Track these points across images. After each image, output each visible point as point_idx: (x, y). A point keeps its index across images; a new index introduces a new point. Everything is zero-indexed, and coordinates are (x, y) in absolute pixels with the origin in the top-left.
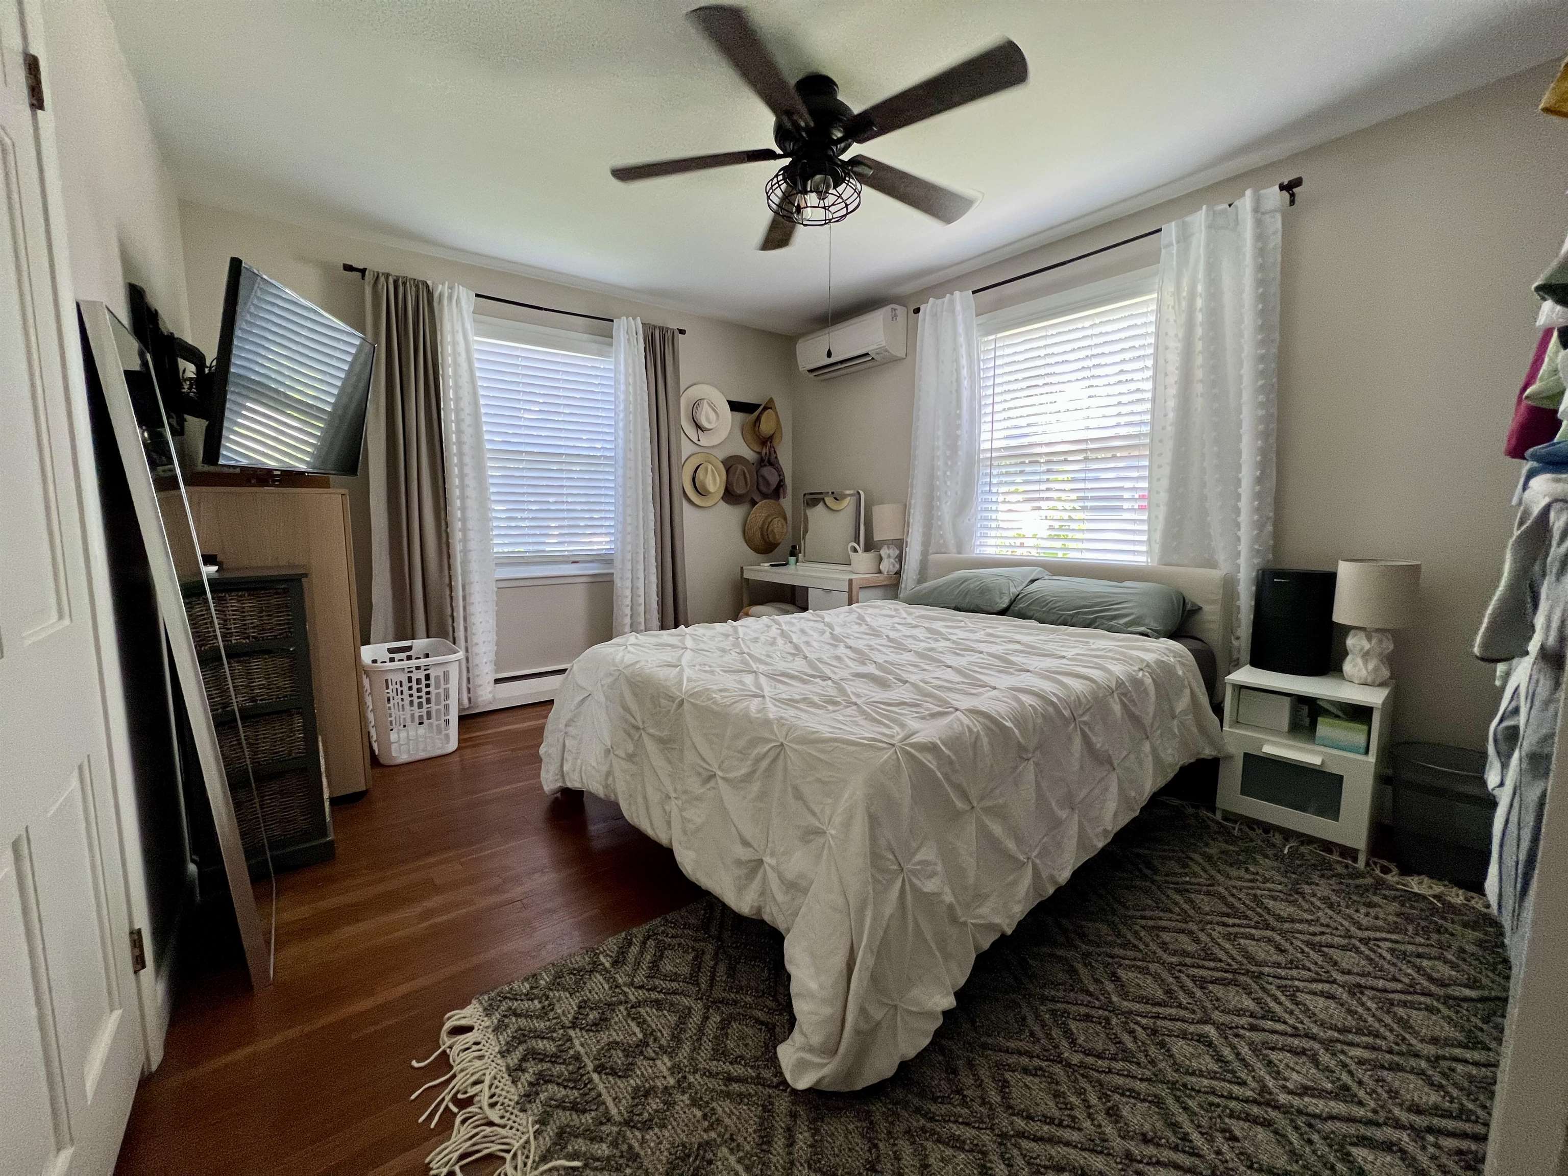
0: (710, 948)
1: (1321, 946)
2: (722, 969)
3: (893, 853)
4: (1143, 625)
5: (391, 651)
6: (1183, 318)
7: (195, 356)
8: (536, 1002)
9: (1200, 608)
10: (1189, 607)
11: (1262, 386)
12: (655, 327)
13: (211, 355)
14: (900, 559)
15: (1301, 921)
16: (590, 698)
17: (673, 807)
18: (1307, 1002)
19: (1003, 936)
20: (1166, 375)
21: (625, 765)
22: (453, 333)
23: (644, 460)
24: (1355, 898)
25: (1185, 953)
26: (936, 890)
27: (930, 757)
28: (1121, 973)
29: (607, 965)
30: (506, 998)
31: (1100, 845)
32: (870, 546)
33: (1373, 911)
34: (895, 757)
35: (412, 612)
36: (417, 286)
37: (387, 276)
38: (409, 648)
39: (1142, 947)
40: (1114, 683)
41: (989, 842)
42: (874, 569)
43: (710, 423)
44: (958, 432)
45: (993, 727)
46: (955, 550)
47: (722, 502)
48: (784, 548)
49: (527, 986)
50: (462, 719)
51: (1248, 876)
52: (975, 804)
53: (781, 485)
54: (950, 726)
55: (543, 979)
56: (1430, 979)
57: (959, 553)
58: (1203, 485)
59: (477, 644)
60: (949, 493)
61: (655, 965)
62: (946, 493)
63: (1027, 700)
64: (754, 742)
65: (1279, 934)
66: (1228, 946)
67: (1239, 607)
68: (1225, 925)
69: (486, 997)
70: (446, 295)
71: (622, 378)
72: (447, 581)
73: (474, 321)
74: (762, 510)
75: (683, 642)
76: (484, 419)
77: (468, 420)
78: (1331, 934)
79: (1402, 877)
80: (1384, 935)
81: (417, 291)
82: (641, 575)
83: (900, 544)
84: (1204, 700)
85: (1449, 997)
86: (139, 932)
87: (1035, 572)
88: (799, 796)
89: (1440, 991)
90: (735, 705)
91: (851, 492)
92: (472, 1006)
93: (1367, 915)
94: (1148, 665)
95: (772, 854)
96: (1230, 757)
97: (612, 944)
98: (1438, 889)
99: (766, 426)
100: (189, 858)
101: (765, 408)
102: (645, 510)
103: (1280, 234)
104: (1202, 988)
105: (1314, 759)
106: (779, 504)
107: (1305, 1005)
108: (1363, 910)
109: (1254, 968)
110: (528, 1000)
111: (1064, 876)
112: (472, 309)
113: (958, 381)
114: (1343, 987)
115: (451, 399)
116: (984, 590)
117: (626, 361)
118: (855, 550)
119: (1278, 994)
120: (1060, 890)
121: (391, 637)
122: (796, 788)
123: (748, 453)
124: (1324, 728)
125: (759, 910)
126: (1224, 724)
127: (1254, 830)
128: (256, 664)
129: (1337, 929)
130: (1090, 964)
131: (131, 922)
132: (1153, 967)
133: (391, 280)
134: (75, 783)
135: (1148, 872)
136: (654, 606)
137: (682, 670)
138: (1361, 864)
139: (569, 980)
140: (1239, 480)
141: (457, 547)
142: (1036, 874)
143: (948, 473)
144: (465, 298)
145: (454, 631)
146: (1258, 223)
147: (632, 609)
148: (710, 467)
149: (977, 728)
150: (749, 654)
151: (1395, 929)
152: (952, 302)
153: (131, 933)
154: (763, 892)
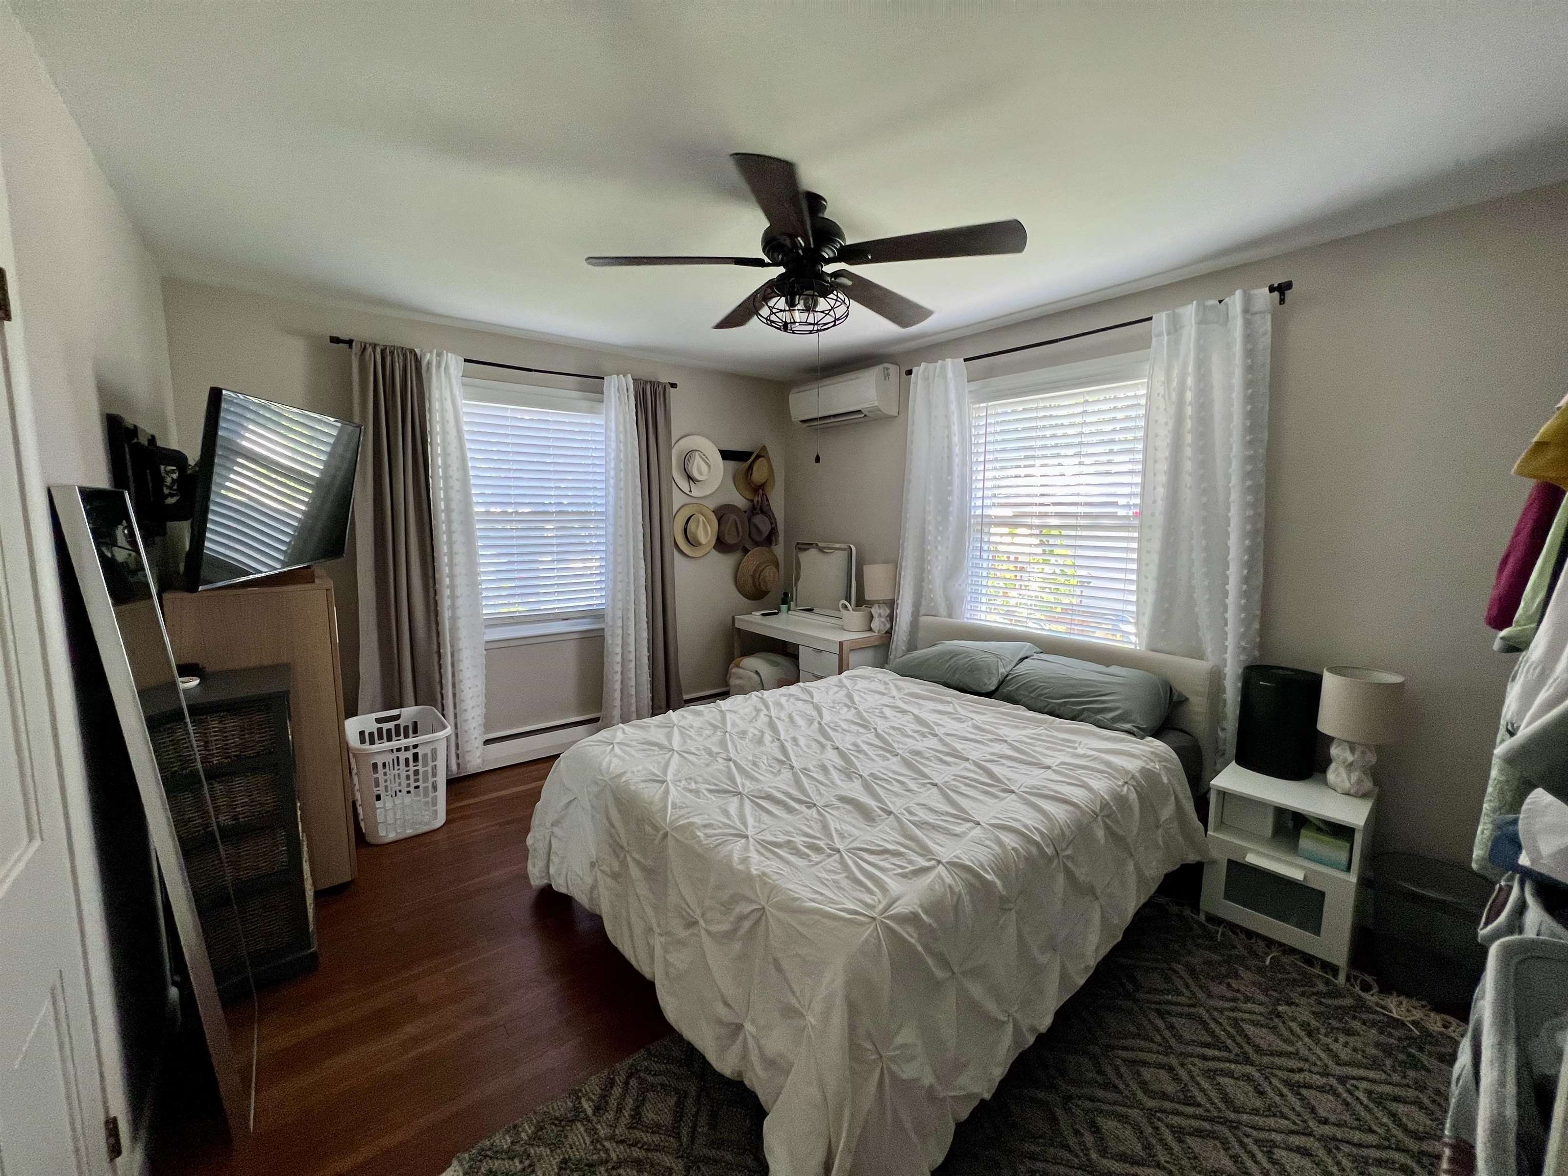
0: (693, 1090)
1: (1299, 1086)
2: (703, 1120)
3: (874, 1044)
4: (1129, 722)
5: (378, 721)
6: (1172, 410)
7: (177, 458)
8: (517, 1161)
9: (1187, 699)
10: (1175, 698)
11: (1249, 487)
12: (646, 382)
13: (193, 455)
14: (891, 618)
15: (1280, 1054)
16: (575, 803)
17: (658, 942)
18: (1283, 1161)
19: (983, 1101)
20: (1155, 462)
21: (609, 880)
22: (442, 401)
23: (634, 518)
24: (1334, 1023)
25: (1164, 1096)
26: (916, 1076)
27: (911, 929)
28: (1100, 1120)
29: (590, 1112)
30: (486, 1156)
31: (1082, 982)
32: (861, 602)
33: (1351, 1040)
34: (875, 934)
35: (400, 683)
36: (405, 355)
37: (374, 346)
38: (397, 717)
39: (1122, 1086)
40: (1098, 807)
41: (970, 1006)
42: (865, 627)
43: (701, 474)
44: (950, 498)
45: (977, 884)
46: (945, 614)
47: (714, 551)
48: (775, 594)
49: (509, 1140)
50: (452, 783)
51: (1229, 994)
52: (956, 970)
53: (773, 532)
54: (931, 888)
55: (524, 1130)
56: (1406, 1130)
57: (950, 616)
58: (1191, 576)
59: (466, 710)
60: (940, 558)
61: (637, 1114)
62: (937, 557)
63: (1010, 840)
64: (736, 899)
65: (1259, 1071)
66: (1206, 1085)
67: (1225, 701)
68: (1205, 1058)
69: (466, 1155)
70: (434, 363)
71: (613, 435)
72: (435, 647)
73: (463, 385)
74: (755, 557)
75: (669, 737)
76: (473, 481)
77: (457, 485)
78: (1310, 1071)
79: (1382, 996)
80: (1361, 1072)
81: (405, 359)
82: (632, 631)
83: (892, 604)
84: (1189, 806)
85: (1422, 1153)
86: (115, 1120)
87: (1026, 648)
88: (779, 969)
89: (1413, 1145)
90: (719, 847)
91: (843, 546)
92: (452, 1168)
93: (1346, 1045)
94: (1133, 777)
95: (753, 1022)
96: (1213, 862)
97: (594, 1085)
98: (1418, 1015)
99: (759, 475)
100: (169, 980)
101: (758, 457)
102: (636, 567)
103: (1269, 335)
104: (1181, 1141)
105: (1297, 875)
106: (771, 551)
107: (1282, 1165)
108: (1342, 1038)
109: (1233, 1116)
110: (509, 1158)
111: (1046, 1022)
112: (461, 374)
113: (950, 448)
114: (1319, 1140)
115: (439, 467)
116: (974, 668)
117: (616, 416)
118: (846, 607)
119: (1255, 1149)
120: (1040, 1038)
121: (378, 705)
122: (776, 961)
123: (739, 500)
124: (1307, 841)
125: (740, 1074)
126: (1209, 828)
127: (1237, 934)
128: (239, 783)
129: (1315, 1064)
130: (1070, 1109)
131: (107, 1111)
132: (1134, 1113)
133: (378, 350)
134: (47, 1004)
135: (1130, 987)
136: (645, 661)
137: (667, 792)
138: (1341, 979)
139: (551, 1131)
140: (1227, 577)
141: (446, 615)
142: (1016, 1027)
143: (939, 538)
144: (454, 363)
145: (442, 698)
146: (1248, 324)
147: (622, 666)
148: (702, 518)
149: (959, 887)
150: (735, 763)
151: (1375, 1065)
152: (943, 368)
153: (107, 1123)
154: (745, 1056)
